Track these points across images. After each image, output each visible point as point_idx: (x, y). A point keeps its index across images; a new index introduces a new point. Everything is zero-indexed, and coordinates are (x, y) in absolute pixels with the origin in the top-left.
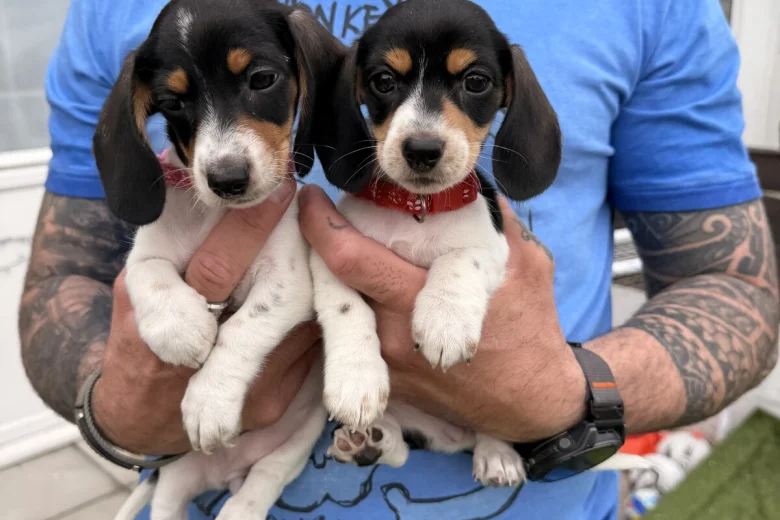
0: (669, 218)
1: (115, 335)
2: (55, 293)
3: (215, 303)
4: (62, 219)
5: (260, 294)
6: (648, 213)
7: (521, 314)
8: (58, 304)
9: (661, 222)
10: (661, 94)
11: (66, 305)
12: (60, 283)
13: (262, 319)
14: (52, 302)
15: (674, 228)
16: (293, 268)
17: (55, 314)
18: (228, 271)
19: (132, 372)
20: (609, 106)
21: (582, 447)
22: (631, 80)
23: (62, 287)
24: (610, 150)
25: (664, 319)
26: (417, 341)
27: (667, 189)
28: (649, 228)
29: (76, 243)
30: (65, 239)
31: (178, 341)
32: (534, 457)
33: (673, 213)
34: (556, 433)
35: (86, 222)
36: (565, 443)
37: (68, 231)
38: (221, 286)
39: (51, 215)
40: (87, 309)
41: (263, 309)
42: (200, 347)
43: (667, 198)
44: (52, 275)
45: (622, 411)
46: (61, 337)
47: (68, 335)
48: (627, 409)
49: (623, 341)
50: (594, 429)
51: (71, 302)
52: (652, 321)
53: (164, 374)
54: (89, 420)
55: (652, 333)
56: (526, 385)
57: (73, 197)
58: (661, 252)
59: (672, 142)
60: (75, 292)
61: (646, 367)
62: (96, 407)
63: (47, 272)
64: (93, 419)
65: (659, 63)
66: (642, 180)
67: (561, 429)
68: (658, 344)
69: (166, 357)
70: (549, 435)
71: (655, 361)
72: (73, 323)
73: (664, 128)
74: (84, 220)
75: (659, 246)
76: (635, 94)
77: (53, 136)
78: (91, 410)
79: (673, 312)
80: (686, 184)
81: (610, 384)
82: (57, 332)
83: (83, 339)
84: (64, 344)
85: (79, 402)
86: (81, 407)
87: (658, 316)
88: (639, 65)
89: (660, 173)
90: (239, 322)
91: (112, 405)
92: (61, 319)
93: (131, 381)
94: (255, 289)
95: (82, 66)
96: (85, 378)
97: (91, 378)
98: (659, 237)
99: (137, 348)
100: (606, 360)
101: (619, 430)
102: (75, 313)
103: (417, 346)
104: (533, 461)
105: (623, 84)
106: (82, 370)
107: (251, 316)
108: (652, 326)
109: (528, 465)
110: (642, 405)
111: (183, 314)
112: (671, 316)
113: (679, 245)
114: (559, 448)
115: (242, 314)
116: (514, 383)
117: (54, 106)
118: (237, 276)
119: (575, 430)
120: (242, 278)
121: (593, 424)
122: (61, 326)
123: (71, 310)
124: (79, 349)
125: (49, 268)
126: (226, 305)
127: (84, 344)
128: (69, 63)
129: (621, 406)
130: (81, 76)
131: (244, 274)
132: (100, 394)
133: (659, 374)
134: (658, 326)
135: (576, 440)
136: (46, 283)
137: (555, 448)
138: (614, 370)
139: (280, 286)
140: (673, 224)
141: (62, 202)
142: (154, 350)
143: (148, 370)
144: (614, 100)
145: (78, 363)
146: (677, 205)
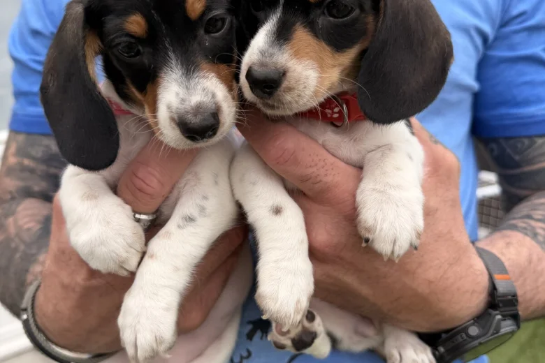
0: (526, 142)
1: (53, 245)
2: (13, 213)
3: (144, 214)
4: (21, 152)
5: (186, 206)
6: (508, 138)
7: (437, 210)
8: (16, 222)
9: (519, 145)
10: (518, 38)
11: (21, 222)
12: (18, 204)
13: (190, 229)
14: (11, 220)
15: (530, 150)
16: (216, 183)
17: (12, 230)
18: (159, 182)
19: (66, 280)
20: (476, 47)
21: (489, 334)
22: (493, 26)
23: (21, 208)
24: (475, 85)
25: (533, 223)
26: (367, 235)
27: (522, 118)
28: (509, 150)
29: (32, 171)
30: (24, 169)
31: (104, 249)
32: (443, 344)
33: (530, 137)
34: (464, 321)
35: (40, 155)
36: (474, 331)
37: (27, 162)
38: (151, 196)
39: (13, 149)
40: (38, 227)
41: (190, 219)
42: (124, 255)
43: (525, 125)
44: (13, 198)
45: (517, 301)
46: (16, 250)
47: (22, 247)
48: (520, 299)
49: (508, 240)
50: (499, 317)
51: (26, 220)
52: (524, 225)
53: (94, 282)
54: (31, 321)
55: (526, 234)
56: (441, 277)
57: (29, 134)
58: (517, 171)
59: (528, 78)
60: (29, 212)
61: (530, 262)
62: (37, 310)
63: (9, 197)
64: (35, 321)
65: (515, 12)
66: (503, 111)
67: (467, 319)
68: (533, 243)
69: (94, 265)
70: (457, 324)
71: (535, 258)
72: (26, 237)
73: (521, 67)
74: (38, 152)
75: (517, 165)
76: (496, 39)
77: (15, 85)
78: (33, 312)
79: (540, 217)
80: (539, 113)
81: (505, 276)
82: (13, 245)
83: (34, 251)
84: (18, 255)
85: (23, 306)
86: (25, 310)
87: (527, 220)
88: (499, 13)
89: (518, 104)
90: (169, 234)
91: (49, 309)
92: (17, 235)
93: (65, 287)
94: (183, 201)
95: (37, 24)
96: (31, 284)
97: (35, 284)
98: (517, 158)
99: (70, 257)
100: (499, 256)
101: (515, 317)
102: (29, 229)
103: (367, 241)
104: (442, 349)
105: (487, 28)
106: (30, 278)
107: (179, 227)
108: (525, 228)
109: (437, 353)
110: (529, 296)
111: (108, 223)
112: (539, 220)
113: (534, 164)
114: (468, 335)
115: (171, 226)
116: (431, 275)
117: (16, 60)
118: (167, 189)
119: (481, 318)
120: (171, 192)
121: (497, 312)
122: (17, 240)
123: (26, 226)
124: (30, 259)
125: (11, 192)
126: (155, 216)
127: (33, 255)
128: (27, 23)
129: (515, 295)
130: (36, 33)
131: (173, 188)
132: (41, 298)
133: (539, 268)
134: (529, 228)
135: (483, 328)
136: (6, 206)
137: (464, 335)
138: (507, 264)
139: (205, 198)
140: (530, 147)
141: (21, 138)
142: (84, 257)
143: (80, 278)
144: (479, 41)
145: (27, 271)
146: (533, 131)
